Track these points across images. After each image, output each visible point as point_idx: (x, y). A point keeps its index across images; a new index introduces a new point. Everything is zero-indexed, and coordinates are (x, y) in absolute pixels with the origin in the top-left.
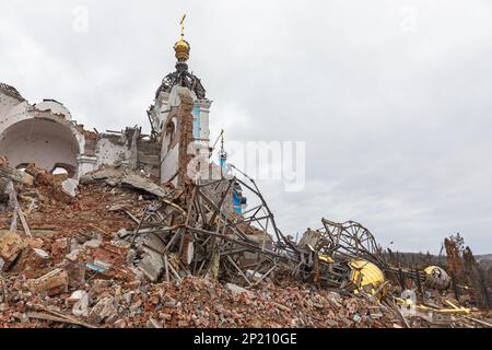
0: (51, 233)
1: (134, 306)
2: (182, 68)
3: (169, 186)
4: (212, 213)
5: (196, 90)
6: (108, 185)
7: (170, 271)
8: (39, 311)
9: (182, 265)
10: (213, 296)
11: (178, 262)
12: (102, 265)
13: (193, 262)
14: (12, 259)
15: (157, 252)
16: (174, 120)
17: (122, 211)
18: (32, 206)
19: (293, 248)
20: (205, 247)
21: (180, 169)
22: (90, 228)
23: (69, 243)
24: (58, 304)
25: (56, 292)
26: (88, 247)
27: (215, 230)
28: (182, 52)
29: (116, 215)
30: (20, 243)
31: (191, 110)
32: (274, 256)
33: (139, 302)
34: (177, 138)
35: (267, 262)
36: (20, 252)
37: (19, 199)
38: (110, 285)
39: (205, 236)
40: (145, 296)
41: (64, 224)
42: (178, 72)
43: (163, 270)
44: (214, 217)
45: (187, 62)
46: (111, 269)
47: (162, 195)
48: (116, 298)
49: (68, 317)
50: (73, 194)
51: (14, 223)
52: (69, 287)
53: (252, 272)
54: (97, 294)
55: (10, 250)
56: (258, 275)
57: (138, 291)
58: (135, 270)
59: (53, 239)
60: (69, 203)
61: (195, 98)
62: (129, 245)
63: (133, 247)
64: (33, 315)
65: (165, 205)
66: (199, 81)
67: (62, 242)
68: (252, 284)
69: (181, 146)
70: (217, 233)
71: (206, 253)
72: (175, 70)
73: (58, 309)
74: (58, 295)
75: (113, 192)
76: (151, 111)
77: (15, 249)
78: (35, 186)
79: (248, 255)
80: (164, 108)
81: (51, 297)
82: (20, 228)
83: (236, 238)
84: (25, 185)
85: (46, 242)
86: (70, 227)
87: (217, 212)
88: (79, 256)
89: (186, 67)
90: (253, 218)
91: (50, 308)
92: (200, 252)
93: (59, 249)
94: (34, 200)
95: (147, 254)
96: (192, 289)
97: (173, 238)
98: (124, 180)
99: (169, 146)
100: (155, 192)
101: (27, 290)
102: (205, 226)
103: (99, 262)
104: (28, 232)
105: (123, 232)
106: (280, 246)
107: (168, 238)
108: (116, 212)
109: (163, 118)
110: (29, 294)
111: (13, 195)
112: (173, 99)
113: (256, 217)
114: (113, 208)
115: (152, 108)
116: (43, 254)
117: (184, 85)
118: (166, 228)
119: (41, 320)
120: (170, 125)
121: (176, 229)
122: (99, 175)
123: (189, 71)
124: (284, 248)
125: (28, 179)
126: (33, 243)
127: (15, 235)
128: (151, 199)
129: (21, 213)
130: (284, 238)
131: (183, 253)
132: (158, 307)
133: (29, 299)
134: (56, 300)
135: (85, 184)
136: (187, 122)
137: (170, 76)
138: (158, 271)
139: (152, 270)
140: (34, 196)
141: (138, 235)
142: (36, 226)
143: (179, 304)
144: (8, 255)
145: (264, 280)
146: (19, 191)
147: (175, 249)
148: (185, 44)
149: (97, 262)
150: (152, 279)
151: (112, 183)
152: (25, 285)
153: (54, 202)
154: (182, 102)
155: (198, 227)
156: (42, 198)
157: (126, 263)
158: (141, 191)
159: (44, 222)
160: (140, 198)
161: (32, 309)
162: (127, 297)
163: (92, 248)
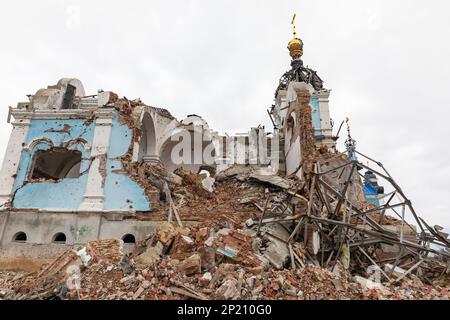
0: (196, 224)
1: (256, 290)
2: (297, 65)
3: (293, 178)
4: (336, 202)
5: (313, 83)
6: (238, 180)
7: (296, 260)
8: (179, 287)
9: (309, 255)
10: (338, 288)
11: (304, 251)
12: (231, 251)
13: (319, 253)
14: (168, 244)
15: (282, 241)
16: (293, 115)
17: (251, 204)
18: (182, 201)
19: (444, 241)
20: (332, 237)
21: (303, 161)
22: (224, 219)
23: (208, 231)
24: (193, 283)
25: (191, 272)
26: (220, 235)
27: (342, 219)
28: (296, 50)
29: (246, 207)
30: (174, 232)
31: (308, 102)
32: (419, 250)
33: (261, 288)
34: (298, 131)
35: (411, 256)
36: (173, 239)
37: (173, 196)
38: (236, 269)
39: (331, 226)
40: (266, 282)
41: (205, 216)
42: (294, 69)
43: (289, 258)
44: (339, 206)
45: (301, 58)
46: (240, 255)
47: (287, 186)
48: (239, 282)
49: (199, 294)
50: (211, 190)
51: (170, 215)
52: (203, 269)
53: (391, 266)
54: (224, 276)
55: (166, 237)
56: (398, 270)
57: (259, 277)
58: (260, 257)
59: (198, 228)
60: (209, 198)
61: (311, 90)
62: (255, 234)
63: (259, 235)
64: (175, 290)
65: (290, 197)
66: (315, 73)
67: (203, 231)
68: (392, 280)
69: (302, 138)
70: (344, 222)
71: (333, 244)
72: (291, 68)
73: (193, 287)
74: (193, 274)
75: (243, 186)
76: (273, 111)
77: (169, 236)
78: (183, 185)
79: (386, 248)
80: (284, 105)
81: (188, 276)
82: (174, 219)
83: (368, 228)
84: (177, 185)
85: (192, 231)
86: (210, 218)
87: (342, 201)
88: (214, 243)
89: (301, 63)
90: (387, 206)
91: (186, 285)
92: (327, 242)
93: (201, 237)
94: (183, 197)
95: (273, 242)
96: (314, 279)
97: (297, 227)
98: (251, 175)
99: (291, 141)
100: (279, 185)
101: (170, 269)
102: (330, 216)
103: (230, 249)
104: (180, 223)
105: (250, 221)
106: (425, 237)
107: (293, 228)
108: (246, 204)
109: (283, 114)
110: (172, 272)
111: (168, 193)
112: (290, 95)
113: (390, 204)
114: (244, 201)
115: (273, 107)
116: (189, 240)
117: (300, 80)
118: (288, 218)
119: (180, 295)
120: (290, 120)
121: (298, 218)
122: (230, 173)
123: (305, 66)
124: (431, 240)
125: (178, 180)
126: (182, 231)
127: (171, 226)
128: (277, 192)
129: (174, 207)
130: (430, 229)
131: (308, 243)
132: (279, 294)
133: (172, 276)
134: (192, 279)
135: (219, 181)
136: (305, 114)
137: (286, 75)
138: (284, 259)
139: (278, 258)
140: (183, 193)
141: (263, 224)
142: (186, 218)
143: (300, 293)
144: (165, 241)
145: (408, 276)
146: (172, 190)
147: (299, 238)
148: (298, 42)
149: (227, 248)
150: (278, 267)
151: (241, 178)
152: (169, 264)
153: (197, 198)
154: (298, 96)
155: (324, 216)
156: (188, 194)
157: (252, 251)
158: (267, 185)
159: (190, 214)
160: (267, 190)
161: (173, 285)
162: (250, 281)
163: (223, 236)
